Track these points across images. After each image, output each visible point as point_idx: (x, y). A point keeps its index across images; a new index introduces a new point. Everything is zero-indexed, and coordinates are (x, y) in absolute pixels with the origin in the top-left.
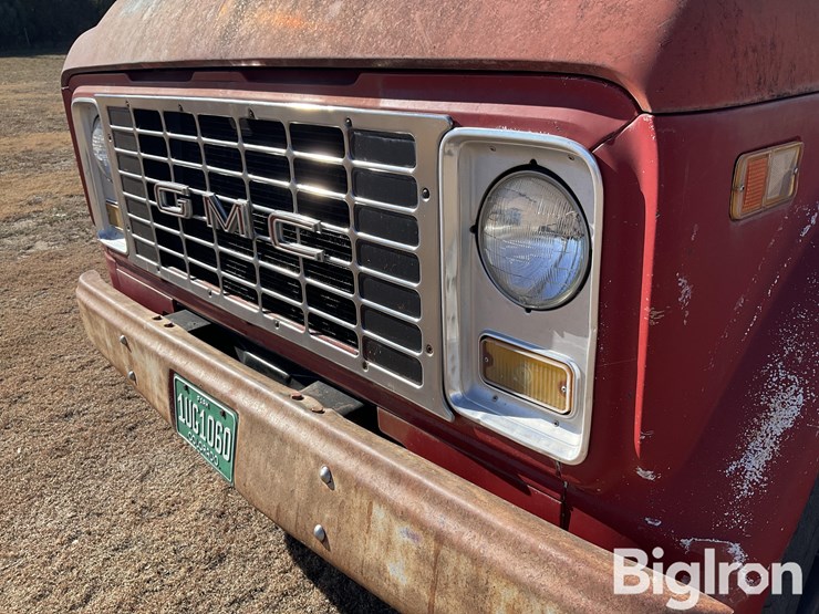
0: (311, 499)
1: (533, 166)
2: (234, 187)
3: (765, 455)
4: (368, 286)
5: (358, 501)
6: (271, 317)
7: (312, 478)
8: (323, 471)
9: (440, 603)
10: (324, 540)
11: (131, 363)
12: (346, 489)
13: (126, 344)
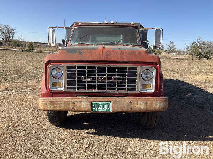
0: (128, 105)
1: (147, 69)
6: (108, 90)
9: (147, 107)
10: (131, 109)
11: (74, 106)
12: (134, 102)
13: (74, 103)
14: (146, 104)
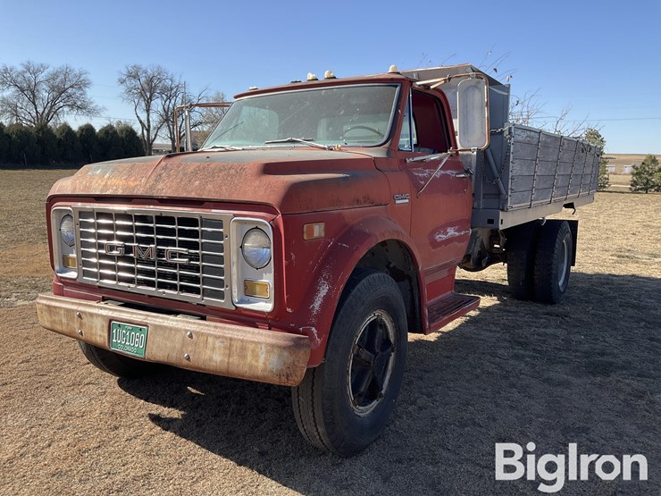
0: (183, 346)
1: (257, 228)
2: (149, 241)
3: (319, 302)
4: (205, 270)
5: (202, 339)
6: (161, 290)
7: (184, 337)
8: (189, 333)
9: (231, 360)
10: (188, 359)
11: (81, 325)
12: (198, 337)
13: (80, 316)
14: (229, 349)
